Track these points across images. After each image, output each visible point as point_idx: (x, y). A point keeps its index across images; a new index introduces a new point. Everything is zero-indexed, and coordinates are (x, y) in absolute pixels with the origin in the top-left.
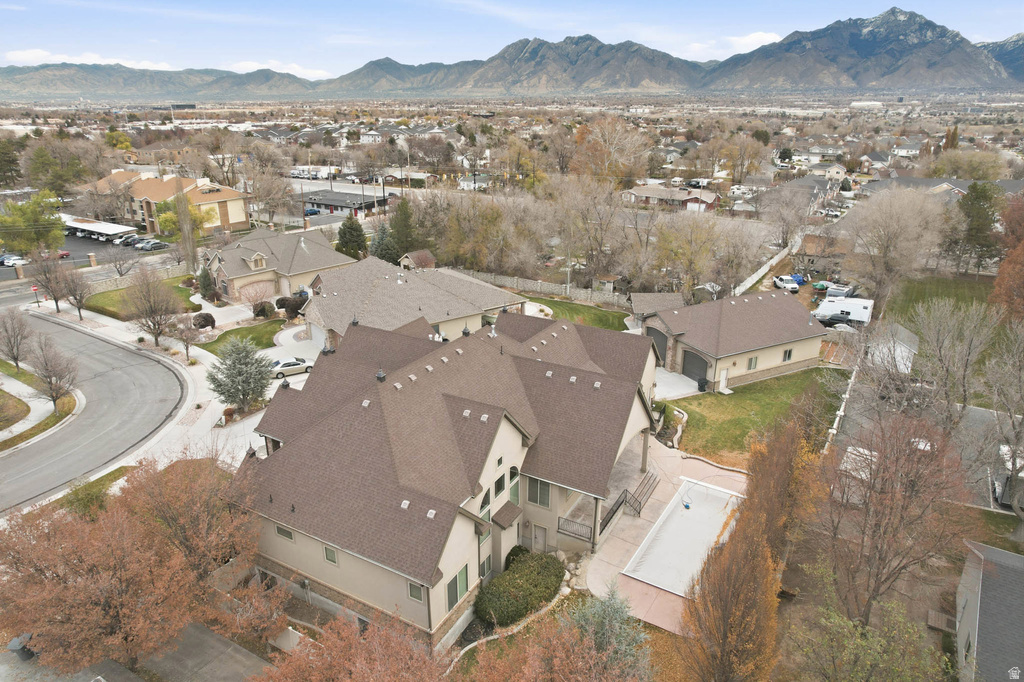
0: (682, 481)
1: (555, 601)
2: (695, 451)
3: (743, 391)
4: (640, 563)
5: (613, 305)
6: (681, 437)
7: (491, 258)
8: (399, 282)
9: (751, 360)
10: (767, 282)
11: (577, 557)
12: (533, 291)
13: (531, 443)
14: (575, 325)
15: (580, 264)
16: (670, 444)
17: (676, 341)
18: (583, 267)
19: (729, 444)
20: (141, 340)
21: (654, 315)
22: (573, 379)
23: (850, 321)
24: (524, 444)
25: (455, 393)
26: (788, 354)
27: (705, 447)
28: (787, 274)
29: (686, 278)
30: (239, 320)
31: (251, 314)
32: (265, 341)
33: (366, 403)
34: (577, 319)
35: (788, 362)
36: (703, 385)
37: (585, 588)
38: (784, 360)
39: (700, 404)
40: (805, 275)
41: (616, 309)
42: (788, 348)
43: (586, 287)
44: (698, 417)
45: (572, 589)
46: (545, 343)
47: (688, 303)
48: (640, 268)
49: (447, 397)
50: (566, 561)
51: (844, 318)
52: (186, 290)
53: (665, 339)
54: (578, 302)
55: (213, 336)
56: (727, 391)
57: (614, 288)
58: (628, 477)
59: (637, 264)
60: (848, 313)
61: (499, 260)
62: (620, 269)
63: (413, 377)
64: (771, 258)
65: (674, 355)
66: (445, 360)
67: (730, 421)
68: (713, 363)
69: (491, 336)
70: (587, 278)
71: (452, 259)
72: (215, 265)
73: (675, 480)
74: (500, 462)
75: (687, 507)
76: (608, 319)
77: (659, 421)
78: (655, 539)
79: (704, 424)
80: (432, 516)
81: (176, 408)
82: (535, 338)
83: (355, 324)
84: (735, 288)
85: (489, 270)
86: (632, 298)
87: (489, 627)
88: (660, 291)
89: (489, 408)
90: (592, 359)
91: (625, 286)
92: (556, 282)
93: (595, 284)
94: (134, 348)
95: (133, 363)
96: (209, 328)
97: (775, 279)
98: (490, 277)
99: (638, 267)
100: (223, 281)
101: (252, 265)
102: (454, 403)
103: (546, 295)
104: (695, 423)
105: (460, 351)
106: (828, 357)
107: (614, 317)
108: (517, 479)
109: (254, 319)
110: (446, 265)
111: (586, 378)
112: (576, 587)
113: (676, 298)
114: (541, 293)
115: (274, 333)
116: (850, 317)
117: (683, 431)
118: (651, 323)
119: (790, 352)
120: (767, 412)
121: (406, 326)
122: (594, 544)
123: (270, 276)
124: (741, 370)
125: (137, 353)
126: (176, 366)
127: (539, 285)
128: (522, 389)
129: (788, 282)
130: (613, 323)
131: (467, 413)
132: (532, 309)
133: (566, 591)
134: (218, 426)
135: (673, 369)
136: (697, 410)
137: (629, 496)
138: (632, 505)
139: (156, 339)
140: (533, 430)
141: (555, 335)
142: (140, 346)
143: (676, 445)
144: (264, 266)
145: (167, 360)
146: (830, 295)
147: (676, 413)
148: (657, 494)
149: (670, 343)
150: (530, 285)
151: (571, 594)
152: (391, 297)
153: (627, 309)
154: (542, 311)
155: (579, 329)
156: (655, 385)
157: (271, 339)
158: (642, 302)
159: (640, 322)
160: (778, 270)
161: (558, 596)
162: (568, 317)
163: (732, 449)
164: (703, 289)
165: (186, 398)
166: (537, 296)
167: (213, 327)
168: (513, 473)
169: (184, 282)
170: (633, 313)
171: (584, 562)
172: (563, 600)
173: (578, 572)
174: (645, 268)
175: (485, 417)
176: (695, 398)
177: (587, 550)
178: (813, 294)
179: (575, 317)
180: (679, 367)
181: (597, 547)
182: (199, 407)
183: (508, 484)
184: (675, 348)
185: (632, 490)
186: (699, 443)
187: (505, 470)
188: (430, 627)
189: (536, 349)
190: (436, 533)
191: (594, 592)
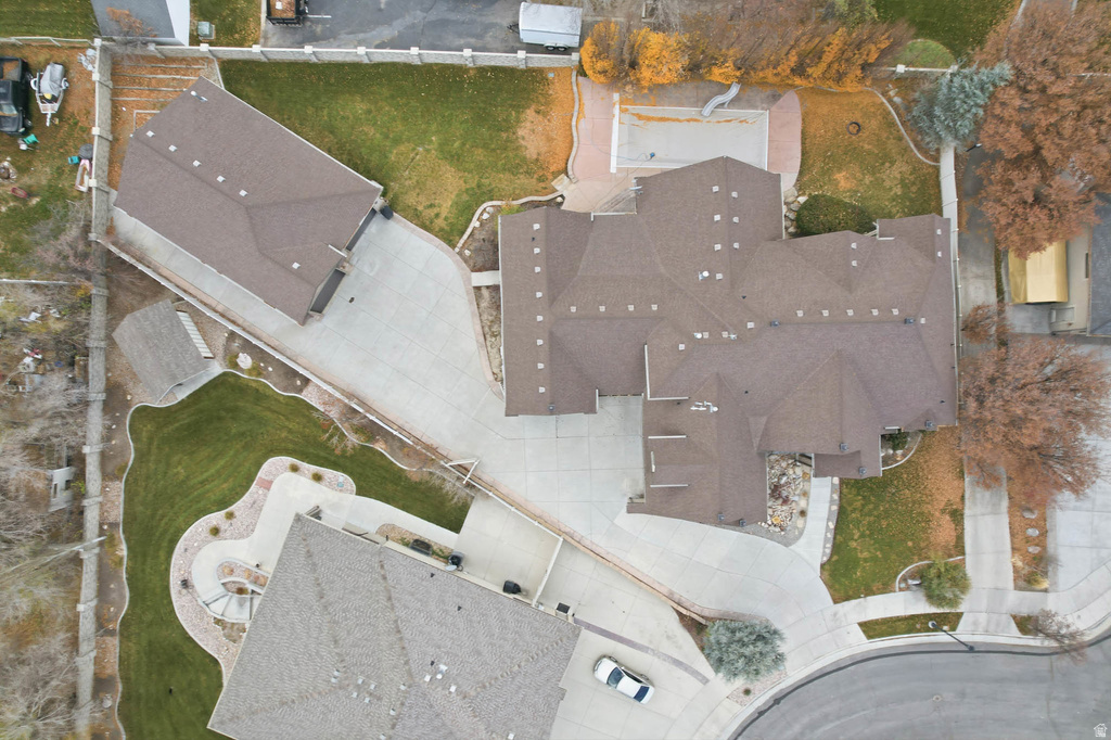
75: (653, 155)
191: (794, 181)
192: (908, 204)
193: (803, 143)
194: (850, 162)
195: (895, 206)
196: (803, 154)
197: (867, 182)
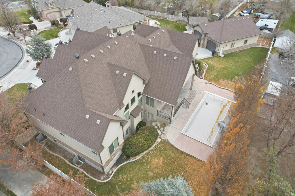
0: (205, 93)
1: (155, 144)
2: (210, 80)
3: (228, 55)
4: (188, 128)
5: (182, 21)
6: (205, 74)
7: (138, 3)
8: (102, 12)
9: (232, 44)
10: (237, 13)
11: (164, 125)
12: (153, 16)
13: (146, 82)
14: (167, 30)
15: (171, 5)
16: (201, 77)
17: (205, 36)
18: (171, 6)
19: (223, 77)
20: (9, 34)
21: (198, 25)
22: (165, 55)
23: (268, 28)
24: (144, 83)
25: (113, 62)
26: (246, 42)
27: (214, 78)
28: (245, 10)
29: (209, 11)
30: (46, 27)
31: (50, 25)
32: (55, 35)
33: (71, 69)
34: (168, 27)
35: (245, 45)
36: (214, 53)
37: (166, 139)
38: (244, 44)
39: (212, 61)
40: (251, 10)
41: (183, 23)
42: (246, 39)
43: (172, 14)
44: (211, 66)
45: (162, 139)
46: (155, 37)
47: (209, 21)
48: (193, 7)
49: (109, 64)
50: (160, 127)
51: (265, 27)
52: (28, 15)
53: (201, 35)
54: (169, 20)
55: (36, 33)
56: (222, 56)
57: (183, 15)
58: (185, 92)
59: (191, 5)
60: (268, 25)
61: (141, 3)
62: (185, 7)
63: (93, 56)
64: (239, 4)
65: (204, 41)
66: (109, 47)
67: (223, 68)
68: (219, 45)
69: (132, 35)
70: (173, 11)
71: (124, 3)
72: (36, 5)
73: (202, 93)
74: (133, 92)
75: (207, 104)
76: (180, 26)
77: (197, 68)
78: (194, 118)
79: (214, 69)
80: (99, 123)
81: (19, 62)
82: (151, 35)
83: (78, 29)
84: (226, 15)
85: (137, 7)
86: (189, 18)
87: (128, 157)
88: (199, 16)
89: (127, 70)
90: (173, 44)
91: (187, 14)
92: (162, 12)
93: (176, 13)
94: (6, 38)
95: (5, 43)
96: (35, 30)
97: (240, 12)
98: (138, 10)
99: (192, 7)
100: (39, 12)
101: (49, 5)
102: (112, 67)
103: (158, 17)
104: (211, 68)
105: (116, 43)
106: (259, 43)
107: (182, 26)
108: (141, 96)
109: (52, 27)
110: (122, 5)
111: (171, 54)
112: (163, 139)
113: (205, 19)
114: (156, 16)
115: (59, 32)
116: (268, 27)
117: (206, 72)
118: (196, 28)
119: (247, 41)
120: (237, 64)
121: (99, 30)
122: (171, 121)
123: (57, 10)
124: (228, 48)
125: (7, 40)
126: (22, 45)
127: (155, 13)
128: (144, 59)
129: (245, 13)
130: (181, 28)
131: (117, 72)
132: (152, 23)
133: (159, 140)
134: (34, 69)
135: (203, 47)
136: (211, 63)
137: (185, 100)
138: (186, 104)
139: (14, 34)
140: (147, 77)
141: (159, 34)
142: (9, 37)
143: (203, 78)
144: (54, 6)
145: (18, 42)
146: (261, 18)
147: (204, 64)
148: (196, 99)
149: (203, 36)
150: (152, 13)
151: (161, 142)
152: (98, 18)
153: (187, 23)
154: (156, 23)
155: (169, 31)
156: (197, 54)
157: (57, 34)
158: (193, 20)
159: (191, 28)
160: (241, 8)
161: (156, 143)
162: (165, 26)
163: (224, 79)
164: (215, 15)
165: (24, 57)
166: (155, 17)
167: (36, 29)
168: (139, 94)
169: (28, 12)
170: (189, 24)
171: (167, 128)
172: (158, 144)
173: (164, 132)
174: (194, 7)
175: (125, 74)
176: (210, 58)
177: (168, 123)
178: (253, 18)
179: (168, 25)
180: (205, 46)
181: (172, 122)
182: (28, 61)
183: (137, 99)
184: (204, 39)
185: (186, 98)
186: (212, 76)
187: (135, 94)
188: (102, 163)
189: (151, 40)
190: (101, 130)
191: (170, 141)
192: (123, 186)
193: (187, 155)
194: (165, 170)
195: (127, 179)
196: (181, 151)
197: (149, 173)
